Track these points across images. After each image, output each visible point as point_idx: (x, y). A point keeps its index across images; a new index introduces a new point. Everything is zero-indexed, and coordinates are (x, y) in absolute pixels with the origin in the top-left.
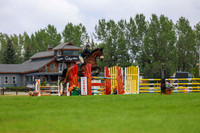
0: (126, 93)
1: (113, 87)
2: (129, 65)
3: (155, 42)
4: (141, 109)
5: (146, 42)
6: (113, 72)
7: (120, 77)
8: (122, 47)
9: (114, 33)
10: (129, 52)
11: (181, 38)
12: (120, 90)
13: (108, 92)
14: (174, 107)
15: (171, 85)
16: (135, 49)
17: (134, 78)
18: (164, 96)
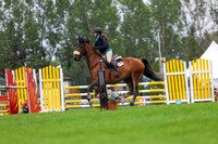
0: (43, 110)
1: (21, 101)
2: (46, 64)
3: (85, 26)
4: (69, 135)
5: (71, 25)
6: (20, 77)
7: (33, 85)
8: (33, 35)
9: (17, 13)
10: (44, 43)
11: (127, 17)
12: (33, 106)
13: (13, 110)
14: (123, 130)
15: (116, 94)
16: (54, 39)
17: (56, 85)
18: (105, 112)
